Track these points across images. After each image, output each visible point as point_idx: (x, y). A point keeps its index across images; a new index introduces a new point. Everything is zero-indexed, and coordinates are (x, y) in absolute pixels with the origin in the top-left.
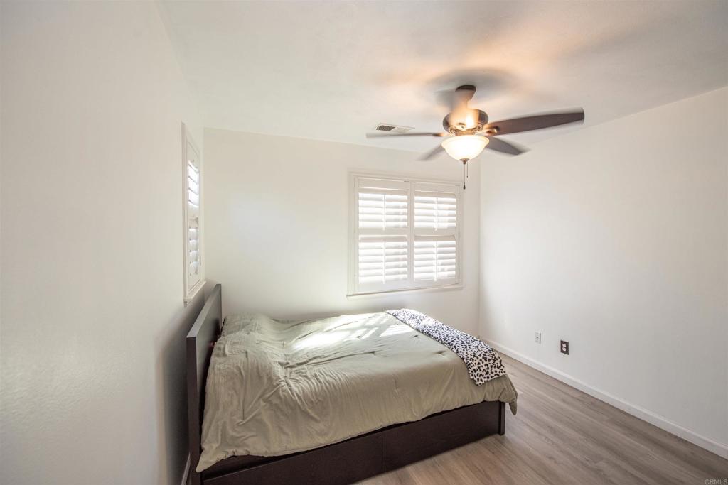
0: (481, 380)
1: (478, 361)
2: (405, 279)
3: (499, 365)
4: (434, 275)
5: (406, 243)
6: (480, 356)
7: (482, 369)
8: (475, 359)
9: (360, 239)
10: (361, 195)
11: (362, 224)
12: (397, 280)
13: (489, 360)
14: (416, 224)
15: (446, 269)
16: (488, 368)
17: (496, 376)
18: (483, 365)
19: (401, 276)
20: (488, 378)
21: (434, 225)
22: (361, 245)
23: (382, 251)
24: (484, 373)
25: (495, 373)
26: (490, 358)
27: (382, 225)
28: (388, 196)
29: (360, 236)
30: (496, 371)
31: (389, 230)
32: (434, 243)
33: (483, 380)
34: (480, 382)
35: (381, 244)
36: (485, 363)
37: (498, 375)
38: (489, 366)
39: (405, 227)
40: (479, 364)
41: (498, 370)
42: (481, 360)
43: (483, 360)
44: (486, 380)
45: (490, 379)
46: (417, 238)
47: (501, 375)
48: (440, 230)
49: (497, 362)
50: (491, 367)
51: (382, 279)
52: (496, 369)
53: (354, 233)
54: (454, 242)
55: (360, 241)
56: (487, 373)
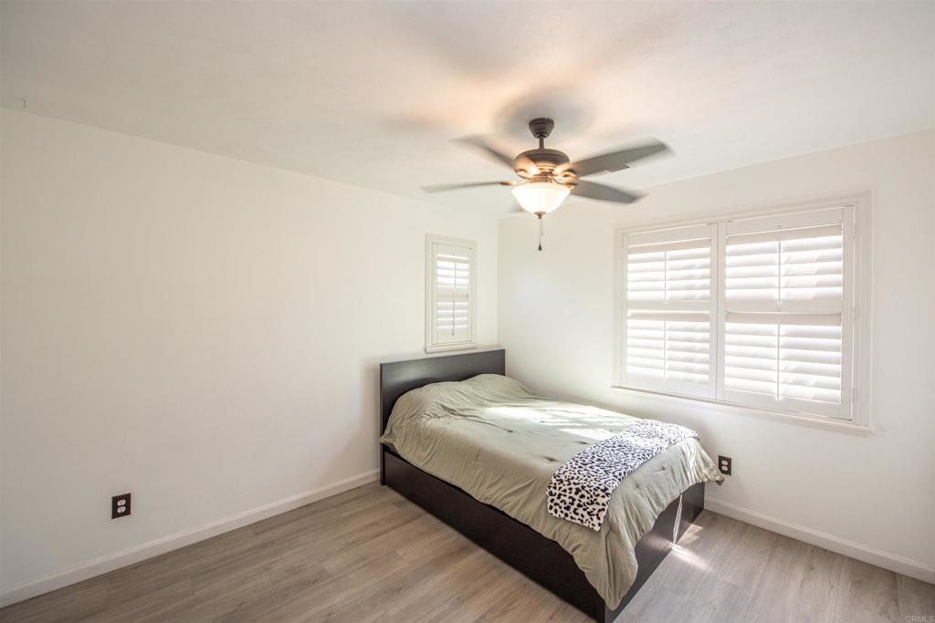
0: (556, 511)
1: (567, 487)
2: (702, 383)
3: (595, 512)
4: (773, 387)
5: (707, 325)
6: (574, 484)
7: (562, 498)
8: (566, 483)
9: (629, 315)
10: (631, 257)
11: (631, 296)
12: (690, 381)
13: (583, 496)
14: (729, 294)
15: (813, 383)
16: (572, 504)
17: (579, 522)
18: (568, 495)
19: (699, 377)
20: (566, 515)
21: (773, 293)
22: (630, 323)
23: (661, 334)
24: (562, 505)
25: (580, 517)
26: (587, 495)
27: (659, 295)
28: (670, 253)
29: (630, 312)
30: (582, 516)
31: (675, 303)
32: (773, 327)
33: (559, 513)
34: (552, 511)
35: (660, 323)
36: (573, 495)
37: (582, 521)
38: (576, 502)
39: (703, 298)
40: (565, 491)
41: (587, 517)
42: (571, 489)
43: (574, 491)
44: (563, 516)
45: (568, 519)
46: (730, 316)
47: (587, 525)
48: (790, 302)
49: (595, 506)
50: (579, 506)
51: (659, 373)
52: (585, 513)
53: (621, 305)
54: (839, 329)
55: (630, 318)
56: (568, 508)
